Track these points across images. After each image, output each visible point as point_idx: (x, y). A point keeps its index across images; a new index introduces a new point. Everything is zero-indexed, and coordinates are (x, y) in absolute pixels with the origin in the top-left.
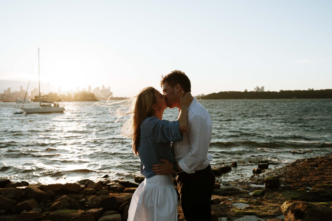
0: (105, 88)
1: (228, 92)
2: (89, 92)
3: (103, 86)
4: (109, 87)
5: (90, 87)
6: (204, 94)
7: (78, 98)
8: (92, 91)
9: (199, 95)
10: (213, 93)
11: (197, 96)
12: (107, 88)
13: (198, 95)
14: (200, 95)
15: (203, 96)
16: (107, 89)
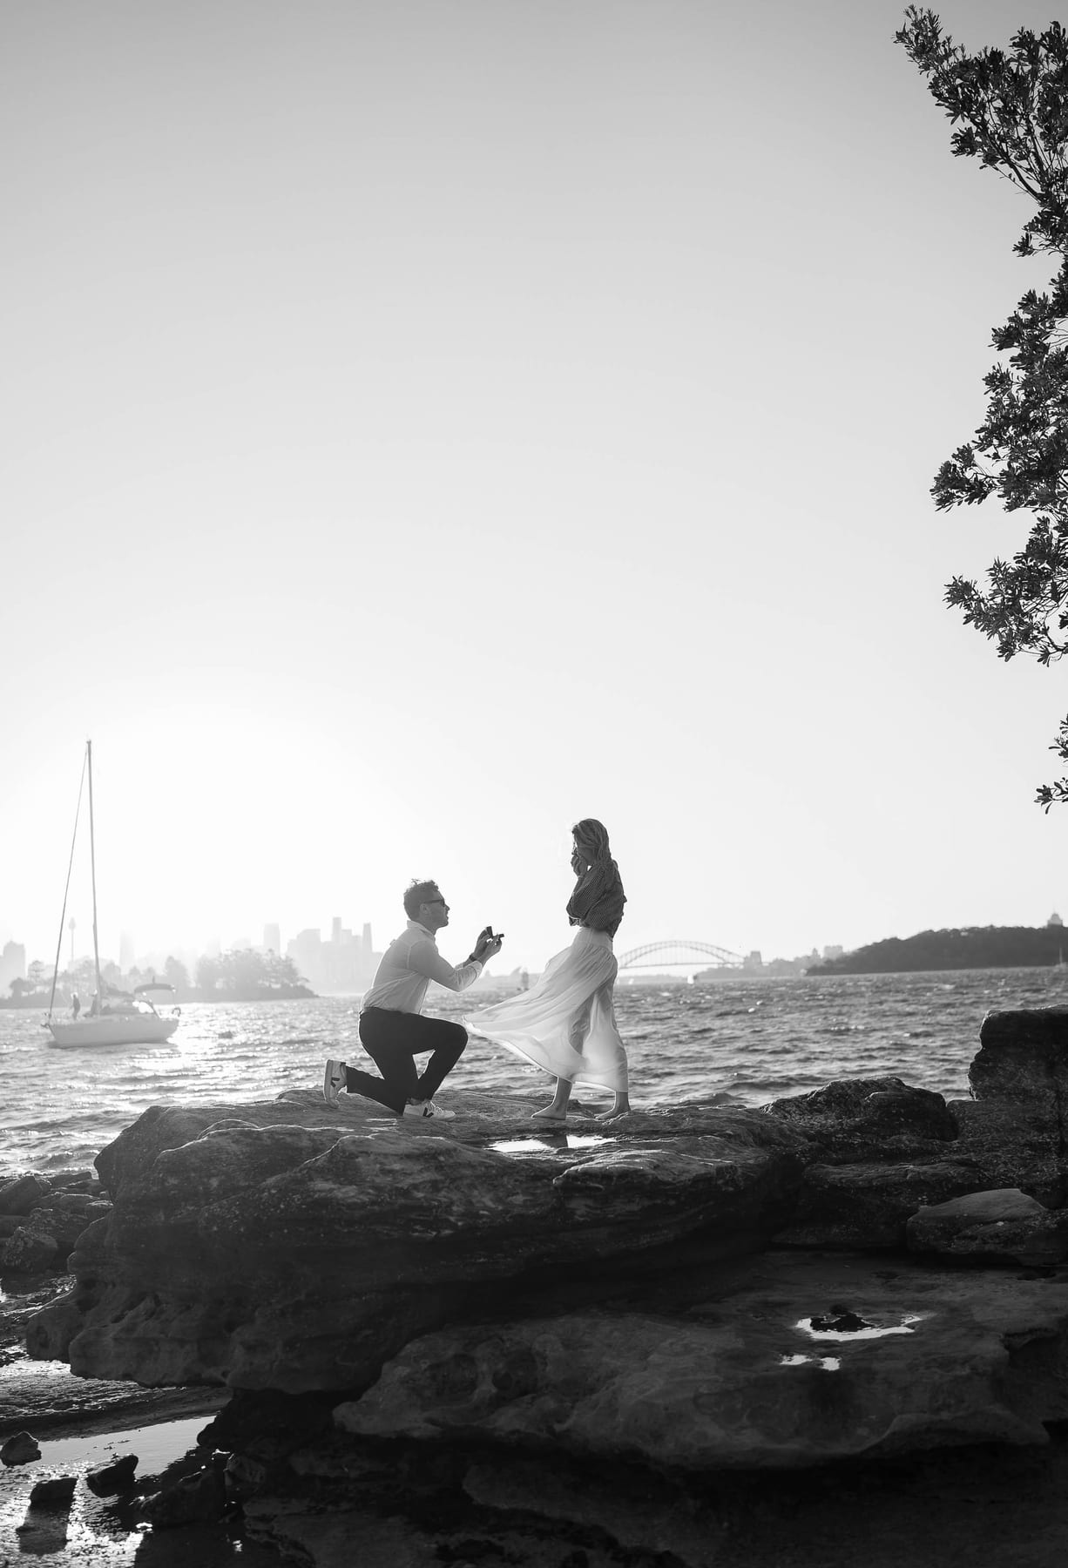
0: (350, 931)
1: (963, 934)
2: (270, 950)
3: (337, 922)
4: (367, 927)
5: (273, 932)
6: (841, 947)
7: (219, 985)
8: (283, 951)
9: (815, 950)
10: (885, 941)
11: (809, 957)
12: (358, 931)
13: (810, 953)
14: (822, 954)
15: (834, 957)
16: (357, 937)
